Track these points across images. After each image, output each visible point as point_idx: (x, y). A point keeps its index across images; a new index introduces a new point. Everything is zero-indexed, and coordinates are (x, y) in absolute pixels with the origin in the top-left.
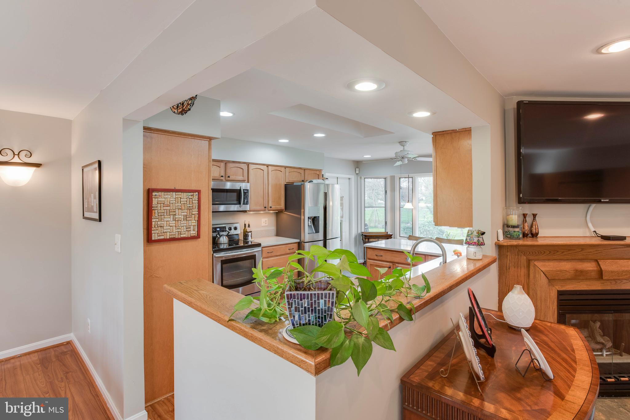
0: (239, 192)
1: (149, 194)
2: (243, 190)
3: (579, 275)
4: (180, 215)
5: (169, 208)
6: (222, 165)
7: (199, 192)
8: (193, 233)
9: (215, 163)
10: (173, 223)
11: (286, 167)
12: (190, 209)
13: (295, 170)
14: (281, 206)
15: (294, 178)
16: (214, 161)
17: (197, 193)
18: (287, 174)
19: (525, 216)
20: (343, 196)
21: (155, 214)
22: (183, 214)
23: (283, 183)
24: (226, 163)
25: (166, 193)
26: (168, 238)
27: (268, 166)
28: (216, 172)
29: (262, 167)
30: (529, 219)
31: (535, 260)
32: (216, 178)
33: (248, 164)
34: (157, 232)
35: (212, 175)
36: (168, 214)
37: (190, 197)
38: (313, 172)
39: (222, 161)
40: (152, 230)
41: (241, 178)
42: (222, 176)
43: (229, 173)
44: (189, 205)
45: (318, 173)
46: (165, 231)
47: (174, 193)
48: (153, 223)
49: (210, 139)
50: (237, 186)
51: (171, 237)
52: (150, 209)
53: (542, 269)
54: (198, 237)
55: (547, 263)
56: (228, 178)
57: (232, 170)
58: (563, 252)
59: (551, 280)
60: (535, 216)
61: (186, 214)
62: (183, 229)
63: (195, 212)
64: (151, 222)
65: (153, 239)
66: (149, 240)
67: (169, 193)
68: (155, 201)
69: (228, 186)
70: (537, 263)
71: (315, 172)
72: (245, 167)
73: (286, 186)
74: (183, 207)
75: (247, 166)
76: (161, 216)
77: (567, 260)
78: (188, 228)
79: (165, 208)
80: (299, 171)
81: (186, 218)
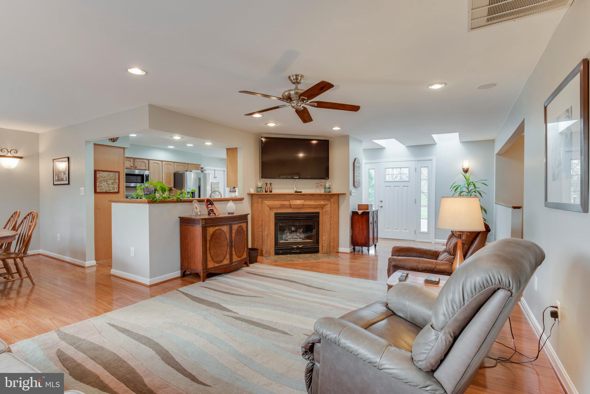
0: (142, 176)
1: (95, 171)
2: (146, 175)
3: (282, 206)
4: (110, 182)
5: (104, 179)
6: (132, 160)
7: (119, 172)
8: (116, 190)
9: (127, 159)
10: (106, 185)
11: (174, 162)
12: (114, 180)
13: (181, 164)
14: (171, 185)
15: (180, 169)
16: (127, 157)
17: (118, 173)
18: (175, 166)
19: (266, 184)
20: (219, 182)
21: (98, 181)
22: (111, 182)
23: (172, 172)
24: (134, 159)
25: (103, 172)
26: (104, 191)
27: (162, 161)
28: (128, 164)
29: (158, 162)
30: (269, 186)
31: (264, 200)
32: (128, 168)
33: (149, 160)
34: (99, 188)
35: (125, 166)
36: (104, 181)
37: (115, 174)
38: (194, 165)
39: (131, 158)
40: (97, 188)
41: (144, 168)
42: (132, 167)
43: (136, 165)
44: (114, 178)
45: (197, 166)
46: (103, 188)
47: (107, 172)
48: (97, 185)
49: (124, 148)
50: (142, 173)
51: (105, 191)
52: (96, 179)
53: (267, 204)
54: (118, 192)
55: (269, 202)
56: (136, 168)
57: (138, 164)
58: (276, 198)
59: (271, 208)
60: (271, 184)
61: (112, 182)
62: (111, 189)
63: (117, 181)
64: (97, 184)
65: (97, 191)
66: (95, 192)
67: (104, 172)
68: (98, 175)
69: (137, 172)
70: (264, 201)
71: (195, 166)
72: (147, 162)
73: (175, 174)
74: (111, 179)
75: (148, 161)
76: (101, 183)
77: (278, 200)
78: (114, 188)
79: (102, 178)
80: (184, 165)
81: (112, 183)
